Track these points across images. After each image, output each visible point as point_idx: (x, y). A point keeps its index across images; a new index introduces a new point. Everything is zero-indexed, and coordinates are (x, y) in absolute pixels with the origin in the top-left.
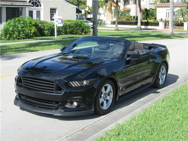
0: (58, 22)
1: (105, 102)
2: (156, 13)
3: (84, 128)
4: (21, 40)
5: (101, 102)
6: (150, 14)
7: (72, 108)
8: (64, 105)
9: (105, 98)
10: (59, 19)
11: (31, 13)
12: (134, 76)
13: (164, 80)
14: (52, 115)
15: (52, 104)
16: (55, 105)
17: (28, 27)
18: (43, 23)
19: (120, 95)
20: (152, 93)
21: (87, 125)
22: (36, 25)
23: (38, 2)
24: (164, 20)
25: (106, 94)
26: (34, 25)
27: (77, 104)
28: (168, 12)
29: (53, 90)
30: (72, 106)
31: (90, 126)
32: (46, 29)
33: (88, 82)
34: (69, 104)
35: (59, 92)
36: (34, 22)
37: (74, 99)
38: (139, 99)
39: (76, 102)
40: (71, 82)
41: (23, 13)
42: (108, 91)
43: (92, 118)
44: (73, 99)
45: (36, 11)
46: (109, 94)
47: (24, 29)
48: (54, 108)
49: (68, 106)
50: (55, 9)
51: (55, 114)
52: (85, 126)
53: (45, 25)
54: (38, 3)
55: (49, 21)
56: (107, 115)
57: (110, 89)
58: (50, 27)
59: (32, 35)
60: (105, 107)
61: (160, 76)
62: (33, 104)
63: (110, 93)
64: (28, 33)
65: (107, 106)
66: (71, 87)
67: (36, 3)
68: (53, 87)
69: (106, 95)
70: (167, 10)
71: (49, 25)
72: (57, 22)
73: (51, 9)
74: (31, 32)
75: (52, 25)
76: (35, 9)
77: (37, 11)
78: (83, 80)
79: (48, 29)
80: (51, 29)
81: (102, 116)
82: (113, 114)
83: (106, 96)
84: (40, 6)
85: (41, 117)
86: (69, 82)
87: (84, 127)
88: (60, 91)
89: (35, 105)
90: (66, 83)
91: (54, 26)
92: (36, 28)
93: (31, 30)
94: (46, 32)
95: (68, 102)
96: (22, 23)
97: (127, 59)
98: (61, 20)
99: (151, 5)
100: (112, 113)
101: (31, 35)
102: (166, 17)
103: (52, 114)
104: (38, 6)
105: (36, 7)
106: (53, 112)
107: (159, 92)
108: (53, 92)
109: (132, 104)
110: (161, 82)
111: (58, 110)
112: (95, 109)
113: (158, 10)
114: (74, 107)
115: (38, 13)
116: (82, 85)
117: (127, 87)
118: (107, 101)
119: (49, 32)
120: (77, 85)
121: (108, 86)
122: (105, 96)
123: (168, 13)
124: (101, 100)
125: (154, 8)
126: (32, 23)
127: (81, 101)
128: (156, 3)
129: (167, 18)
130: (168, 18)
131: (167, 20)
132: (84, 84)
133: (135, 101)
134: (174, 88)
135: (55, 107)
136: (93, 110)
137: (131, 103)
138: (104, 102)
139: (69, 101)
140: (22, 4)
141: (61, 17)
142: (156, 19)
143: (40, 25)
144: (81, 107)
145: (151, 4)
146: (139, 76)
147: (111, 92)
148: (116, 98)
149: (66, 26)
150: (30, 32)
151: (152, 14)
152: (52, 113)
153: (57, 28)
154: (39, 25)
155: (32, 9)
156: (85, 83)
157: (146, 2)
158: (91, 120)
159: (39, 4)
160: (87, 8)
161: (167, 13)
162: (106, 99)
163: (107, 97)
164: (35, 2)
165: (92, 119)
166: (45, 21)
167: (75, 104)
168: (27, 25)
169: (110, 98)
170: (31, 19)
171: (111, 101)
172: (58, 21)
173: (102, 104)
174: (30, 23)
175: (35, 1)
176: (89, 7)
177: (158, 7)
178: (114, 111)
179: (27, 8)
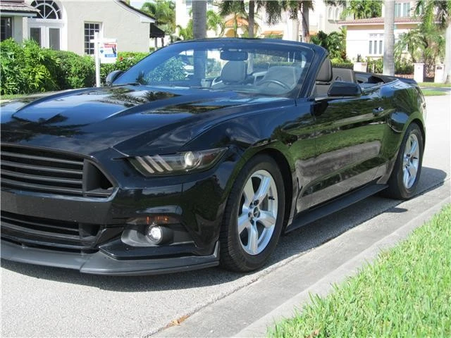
0: (104, 53)
1: (254, 232)
2: (344, 42)
3: (188, 316)
4: (9, 96)
5: (240, 230)
6: (330, 44)
7: (143, 248)
8: (119, 235)
9: (255, 215)
10: (106, 45)
11: (35, 34)
12: (328, 161)
13: (414, 176)
14: (77, 272)
15: (77, 234)
16: (86, 238)
17: (28, 66)
18: (67, 57)
19: (299, 209)
20: (385, 212)
21: (197, 306)
22: (47, 62)
23: (53, 6)
24: (365, 59)
25: (256, 202)
26: (42, 62)
27: (163, 234)
28: (373, 39)
29: (79, 186)
30: (145, 240)
31: (209, 309)
32: (72, 72)
33: (201, 157)
34: (133, 233)
35: (99, 191)
36: (43, 54)
37: (153, 216)
38: (351, 228)
39: (157, 226)
40: (139, 158)
41: (15, 31)
42: (261, 194)
43: (211, 284)
44: (148, 215)
45: (48, 29)
46: (264, 206)
47: (16, 68)
48: (81, 247)
49: (131, 239)
50: (97, 26)
51: (85, 270)
52: (192, 310)
53: (71, 61)
54: (54, 9)
55: (80, 51)
56: (262, 272)
57: (270, 189)
58: (84, 68)
59: (36, 85)
60: (254, 246)
61: (404, 164)
62: (12, 238)
63: (269, 201)
64: (26, 79)
65: (259, 245)
66: (142, 175)
67: (48, 9)
68: (79, 177)
69: (258, 206)
70: (371, 35)
71: (80, 63)
72: (102, 52)
73: (86, 26)
74: (34, 79)
75: (89, 64)
76: (45, 24)
77: (50, 29)
78: (184, 150)
79: (80, 72)
80: (86, 73)
81: (244, 276)
82: (280, 269)
83: (256, 210)
84: (59, 18)
85: (40, 279)
86: (134, 158)
87: (186, 312)
88: (105, 191)
89: (20, 239)
90: (126, 159)
91: (93, 64)
92: (48, 68)
93: (34, 74)
94: (74, 79)
95: (131, 227)
96: (11, 56)
97: (316, 100)
98: (111, 49)
99: (331, 24)
100: (276, 268)
101: (34, 85)
102: (370, 52)
103: (77, 267)
104: (53, 16)
105: (48, 18)
106: (79, 260)
107: (405, 210)
108: (80, 191)
109: (333, 240)
110: (407, 180)
111: (94, 254)
112: (223, 252)
113: (350, 35)
114: (153, 245)
115: (55, 34)
116: (177, 167)
117: (317, 187)
118: (260, 226)
119: (81, 80)
120: (160, 170)
121: (263, 176)
122: (252, 211)
123: (373, 43)
124: (242, 223)
125: (340, 32)
126: (37, 55)
127: (174, 221)
128: (344, 19)
129: (373, 54)
130: (375, 55)
131: (371, 60)
132: (186, 166)
133: (341, 233)
134: (445, 200)
135: (87, 243)
136: (215, 255)
137: (329, 240)
138: (250, 229)
139: (134, 222)
140: (12, 9)
141: (112, 41)
142: (344, 57)
143: (58, 61)
144: (175, 243)
145: (331, 21)
146: (338, 162)
147: (271, 198)
148: (287, 219)
149: (124, 67)
150: (31, 78)
151: (334, 44)
152: (77, 263)
153: (101, 71)
154: (54, 61)
155: (37, 23)
156: (188, 160)
157: (321, 17)
158: (208, 288)
159: (56, 12)
160: (177, 30)
161: (371, 42)
162: (255, 219)
163: (259, 214)
164: (46, 6)
165: (213, 286)
166: (71, 51)
167: (156, 233)
168: (23, 61)
169: (269, 217)
170: (35, 46)
171: (273, 226)
172: (104, 49)
173: (245, 236)
174: (33, 56)
175: (45, 4)
176: (181, 28)
177: (350, 28)
178: (282, 262)
179: (25, 20)
